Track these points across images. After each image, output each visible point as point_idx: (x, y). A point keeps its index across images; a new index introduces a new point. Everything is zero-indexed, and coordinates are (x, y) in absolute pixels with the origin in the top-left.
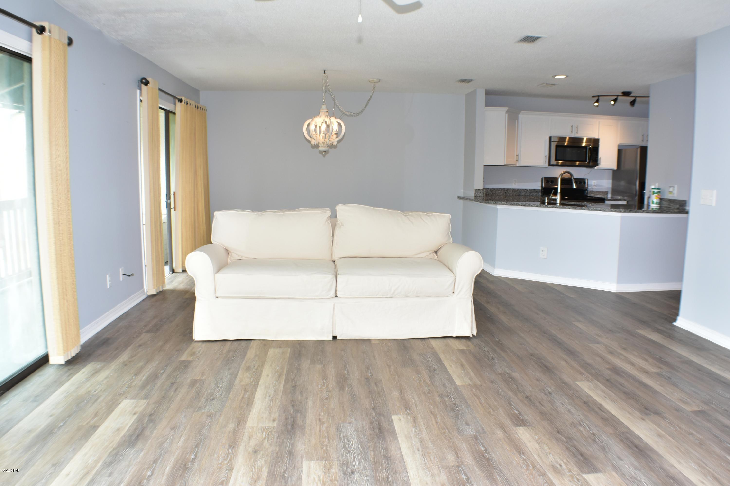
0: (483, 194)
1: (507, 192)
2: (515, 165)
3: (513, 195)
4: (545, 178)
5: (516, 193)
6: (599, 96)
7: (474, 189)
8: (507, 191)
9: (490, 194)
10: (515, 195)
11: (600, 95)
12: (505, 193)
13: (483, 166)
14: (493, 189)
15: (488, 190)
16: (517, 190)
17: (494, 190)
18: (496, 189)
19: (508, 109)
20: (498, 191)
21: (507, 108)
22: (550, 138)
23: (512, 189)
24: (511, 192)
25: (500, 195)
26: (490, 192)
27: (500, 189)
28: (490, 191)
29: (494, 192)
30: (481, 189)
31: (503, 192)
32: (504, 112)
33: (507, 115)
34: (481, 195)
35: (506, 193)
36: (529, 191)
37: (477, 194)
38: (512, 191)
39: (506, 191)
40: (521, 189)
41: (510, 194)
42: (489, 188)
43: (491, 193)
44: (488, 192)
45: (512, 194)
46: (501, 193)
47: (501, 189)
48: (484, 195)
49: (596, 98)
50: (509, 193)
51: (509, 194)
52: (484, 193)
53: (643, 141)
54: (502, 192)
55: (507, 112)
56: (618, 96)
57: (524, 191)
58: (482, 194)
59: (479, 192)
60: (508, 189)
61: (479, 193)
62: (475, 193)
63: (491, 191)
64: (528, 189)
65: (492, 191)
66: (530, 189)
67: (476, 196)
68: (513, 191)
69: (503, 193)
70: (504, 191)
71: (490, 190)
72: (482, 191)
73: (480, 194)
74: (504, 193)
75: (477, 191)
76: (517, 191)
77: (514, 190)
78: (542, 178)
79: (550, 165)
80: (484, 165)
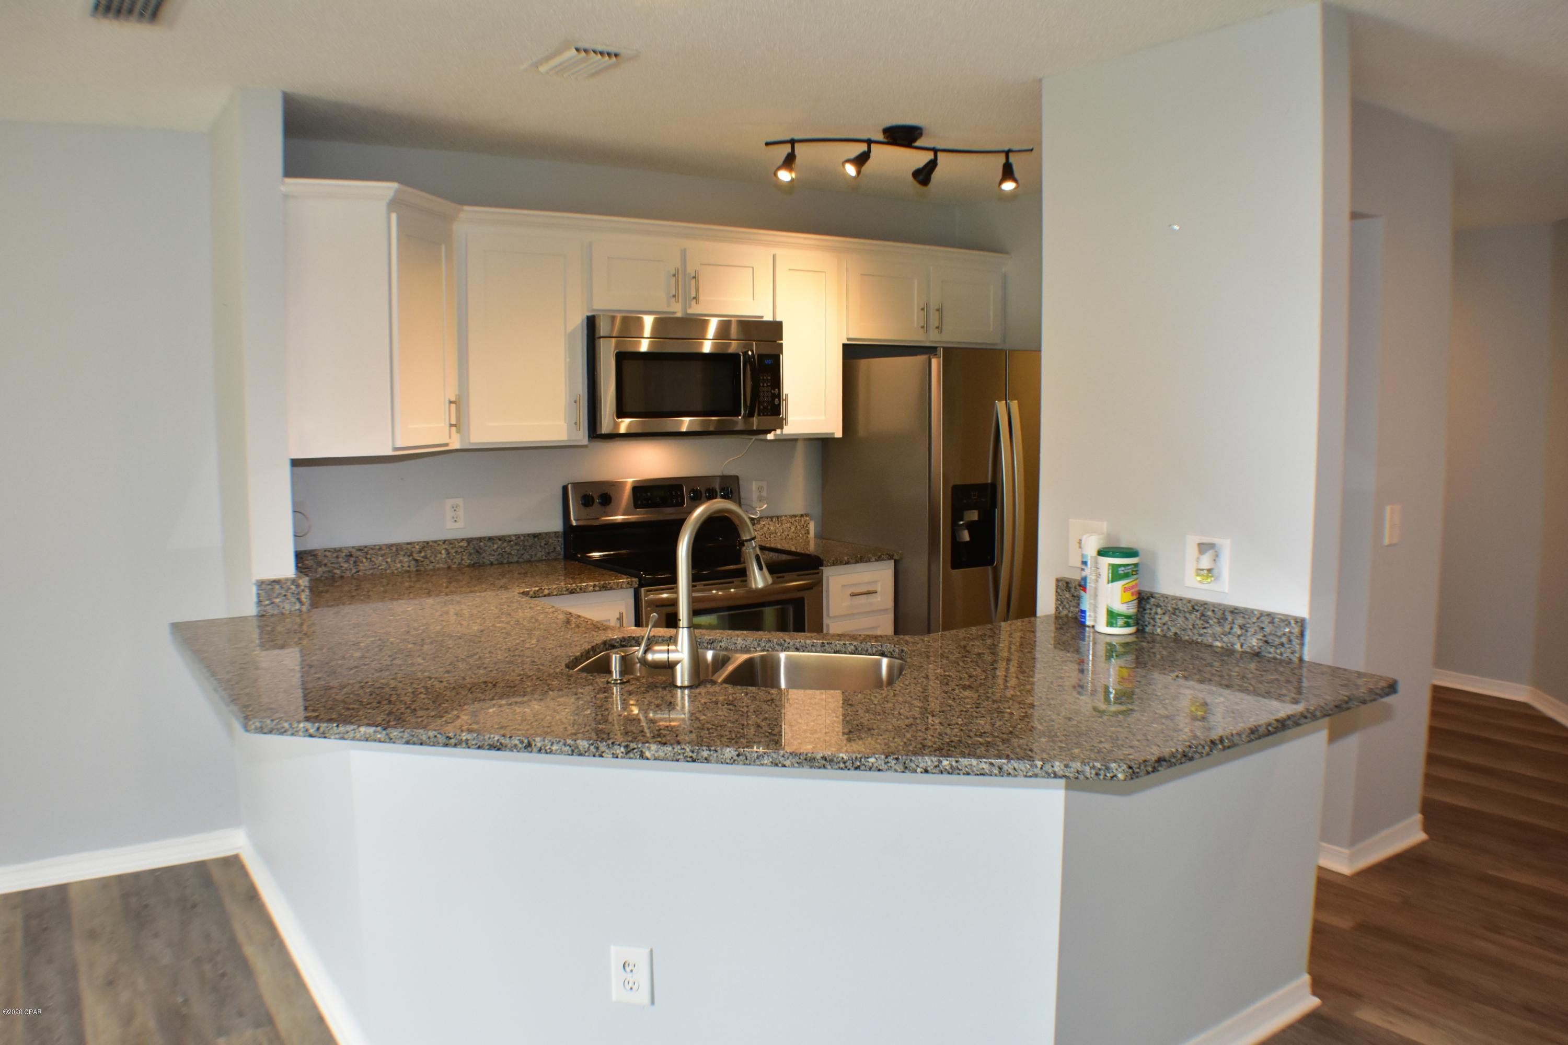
0: (299, 600)
1: (425, 557)
2: (447, 445)
3: (449, 568)
4: (576, 485)
5: (462, 560)
6: (793, 142)
7: (254, 581)
8: (423, 554)
9: (348, 574)
10: (460, 568)
11: (796, 137)
12: (413, 562)
13: (285, 472)
14: (360, 549)
15: (337, 557)
16: (464, 544)
17: (367, 553)
18: (373, 548)
19: (397, 192)
20: (382, 556)
21: (395, 185)
22: (591, 323)
23: (445, 541)
24: (439, 555)
25: (393, 573)
26: (346, 565)
27: (390, 546)
28: (347, 562)
29: (365, 565)
30: (287, 579)
31: (406, 559)
32: (383, 206)
33: (394, 217)
34: (287, 607)
35: (416, 560)
36: (516, 544)
37: (267, 602)
38: (443, 552)
39: (420, 552)
40: (480, 539)
41: (438, 563)
42: (339, 550)
43: (354, 571)
44: (336, 566)
45: (446, 562)
46: (399, 565)
47: (394, 549)
48: (302, 603)
49: (787, 149)
50: (432, 559)
51: (431, 567)
52: (304, 597)
53: (925, 328)
54: (401, 562)
55: (395, 204)
56: (869, 142)
57: (496, 546)
58: (293, 600)
59: (280, 594)
60: (428, 543)
61: (277, 600)
62: (259, 602)
63: (353, 559)
64: (509, 536)
65: (355, 562)
66: (518, 536)
67: (263, 616)
68: (446, 549)
69: (406, 565)
70: (411, 555)
71: (346, 556)
72: (293, 587)
73: (282, 602)
74: (410, 561)
75: (268, 588)
76: (465, 549)
77: (452, 548)
78: (565, 489)
79: (594, 433)
80: (296, 463)
